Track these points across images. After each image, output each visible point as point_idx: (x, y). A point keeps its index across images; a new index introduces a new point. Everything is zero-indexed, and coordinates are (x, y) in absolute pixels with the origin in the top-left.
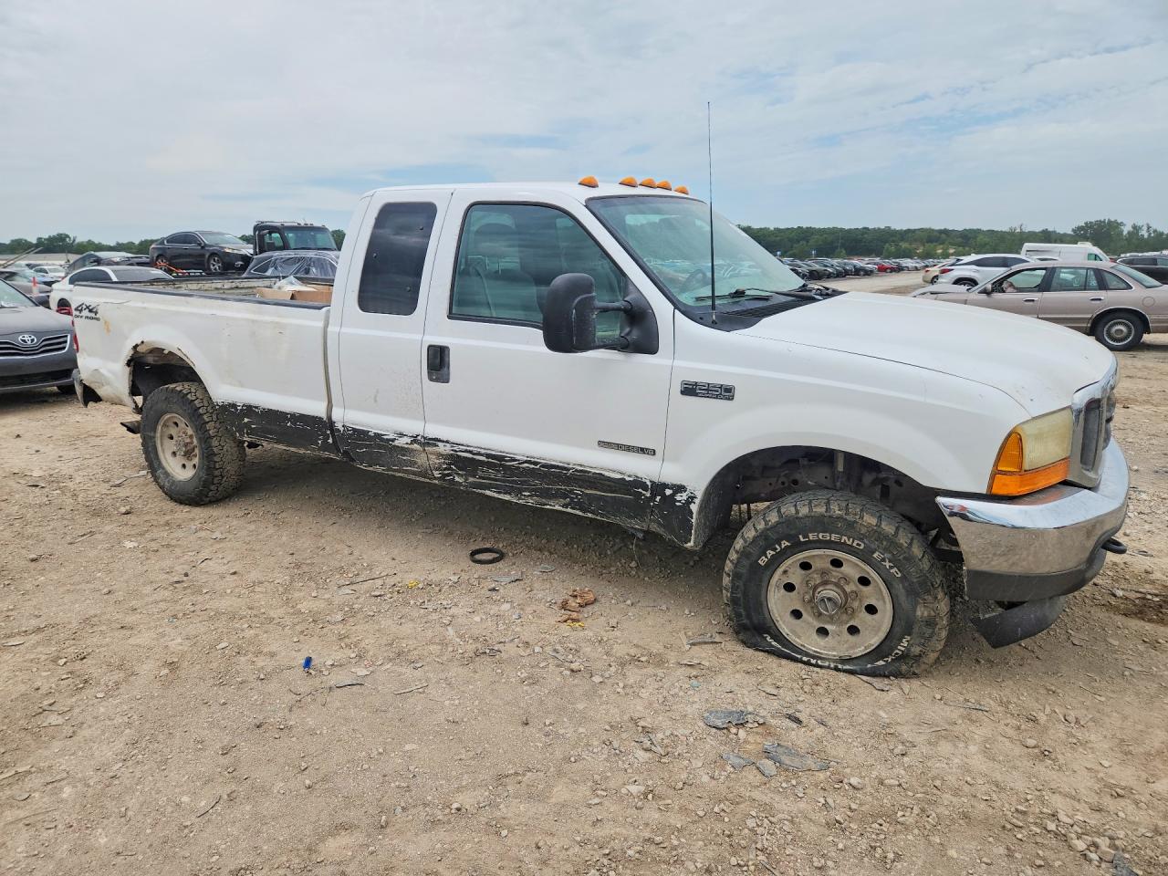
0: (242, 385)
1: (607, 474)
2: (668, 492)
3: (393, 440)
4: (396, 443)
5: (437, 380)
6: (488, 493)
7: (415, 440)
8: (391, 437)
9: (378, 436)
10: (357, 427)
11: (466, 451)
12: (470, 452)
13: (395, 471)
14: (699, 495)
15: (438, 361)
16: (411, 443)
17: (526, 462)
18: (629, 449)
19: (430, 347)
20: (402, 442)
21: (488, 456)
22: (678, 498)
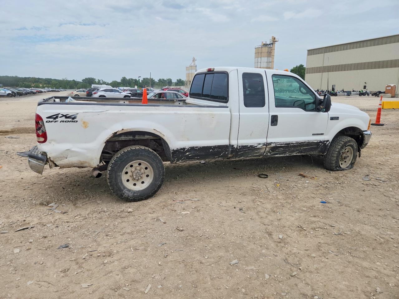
0: (188, 140)
1: (314, 141)
2: (325, 142)
3: (256, 146)
4: (257, 147)
5: (274, 125)
6: (276, 156)
7: (264, 144)
8: (256, 145)
9: (251, 146)
10: (243, 145)
11: (280, 144)
12: (281, 144)
13: (250, 157)
14: (331, 141)
15: (274, 120)
16: (263, 146)
17: (296, 143)
18: (319, 134)
19: (272, 116)
20: (259, 146)
21: (286, 144)
22: (327, 143)
